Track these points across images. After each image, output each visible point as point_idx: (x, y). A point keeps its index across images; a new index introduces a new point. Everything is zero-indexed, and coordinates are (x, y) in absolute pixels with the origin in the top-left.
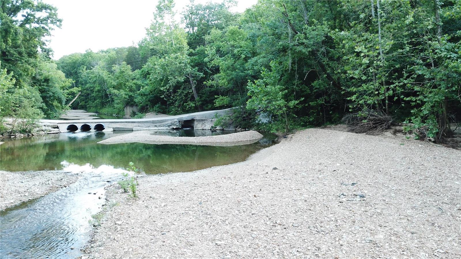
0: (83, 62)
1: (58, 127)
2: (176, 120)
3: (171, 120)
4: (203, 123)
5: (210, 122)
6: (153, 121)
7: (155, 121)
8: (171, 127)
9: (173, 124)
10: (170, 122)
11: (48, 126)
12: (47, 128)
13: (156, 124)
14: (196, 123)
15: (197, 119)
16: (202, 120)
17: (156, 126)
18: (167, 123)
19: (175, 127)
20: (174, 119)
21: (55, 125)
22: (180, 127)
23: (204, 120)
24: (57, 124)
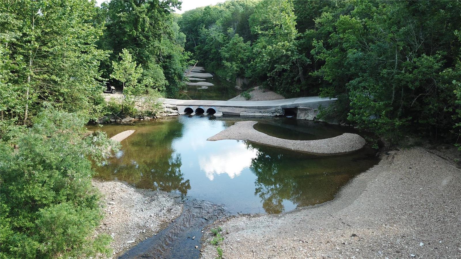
0: (203, 20)
1: (177, 109)
2: (280, 108)
3: (275, 107)
4: (306, 113)
5: (313, 112)
6: (258, 107)
7: (260, 107)
8: (275, 114)
9: (277, 112)
10: (274, 109)
11: (169, 108)
12: (169, 110)
13: (261, 110)
14: (299, 112)
15: (300, 108)
16: (305, 110)
17: (261, 112)
18: (271, 109)
19: (278, 115)
20: (278, 106)
21: (175, 107)
22: (283, 114)
23: (308, 110)
24: (176, 106)
